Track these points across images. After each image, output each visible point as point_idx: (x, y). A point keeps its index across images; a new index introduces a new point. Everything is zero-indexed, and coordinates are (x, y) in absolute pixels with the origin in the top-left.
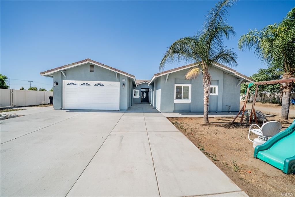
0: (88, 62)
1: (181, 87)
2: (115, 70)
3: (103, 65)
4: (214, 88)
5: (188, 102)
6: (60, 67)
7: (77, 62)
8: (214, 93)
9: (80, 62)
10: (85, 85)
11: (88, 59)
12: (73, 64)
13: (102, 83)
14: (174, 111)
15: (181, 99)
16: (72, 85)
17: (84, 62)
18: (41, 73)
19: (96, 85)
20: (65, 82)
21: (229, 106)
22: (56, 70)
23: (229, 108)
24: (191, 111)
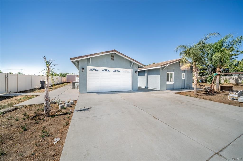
0: (114, 52)
1: (169, 74)
2: (134, 61)
3: (125, 56)
4: (183, 75)
5: (172, 83)
6: (91, 55)
7: (106, 52)
8: (183, 77)
9: (108, 51)
10: (106, 71)
11: (115, 50)
12: (102, 53)
13: (119, 69)
14: (166, 89)
15: (169, 81)
16: (94, 71)
17: (111, 52)
18: (71, 59)
19: (114, 71)
20: (89, 68)
21: (190, 85)
22: (86, 57)
23: (190, 86)
24: (174, 88)
